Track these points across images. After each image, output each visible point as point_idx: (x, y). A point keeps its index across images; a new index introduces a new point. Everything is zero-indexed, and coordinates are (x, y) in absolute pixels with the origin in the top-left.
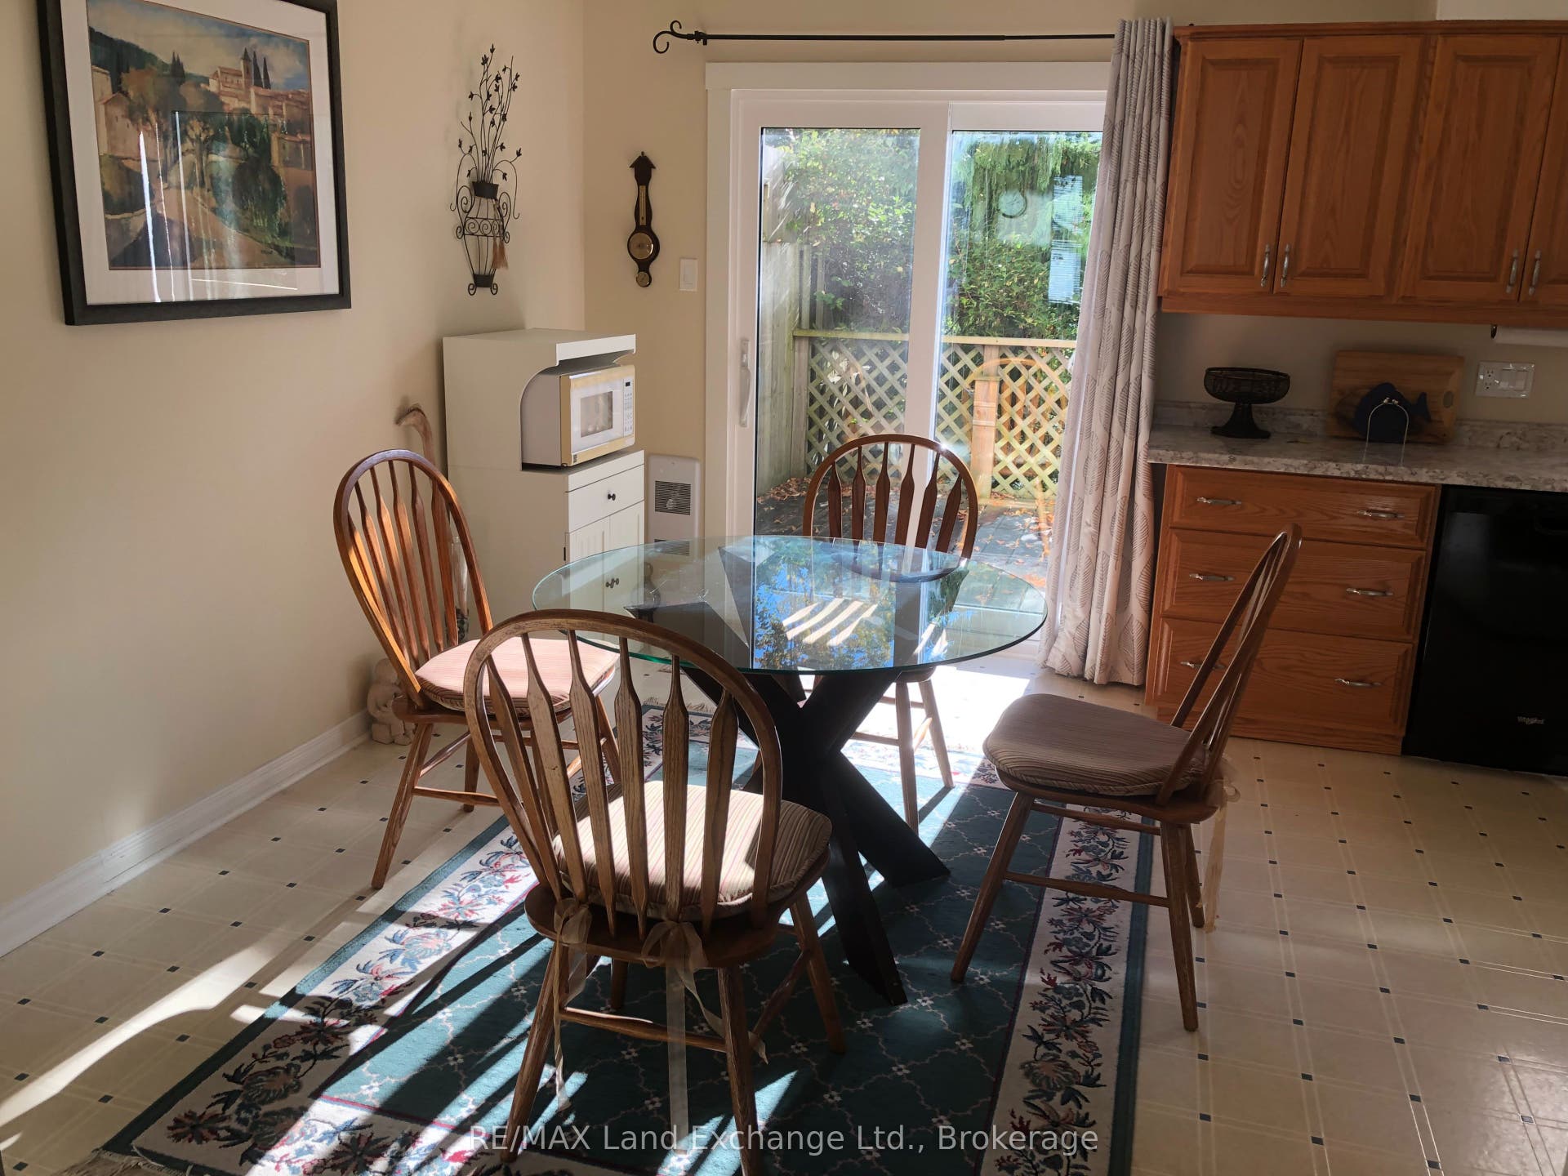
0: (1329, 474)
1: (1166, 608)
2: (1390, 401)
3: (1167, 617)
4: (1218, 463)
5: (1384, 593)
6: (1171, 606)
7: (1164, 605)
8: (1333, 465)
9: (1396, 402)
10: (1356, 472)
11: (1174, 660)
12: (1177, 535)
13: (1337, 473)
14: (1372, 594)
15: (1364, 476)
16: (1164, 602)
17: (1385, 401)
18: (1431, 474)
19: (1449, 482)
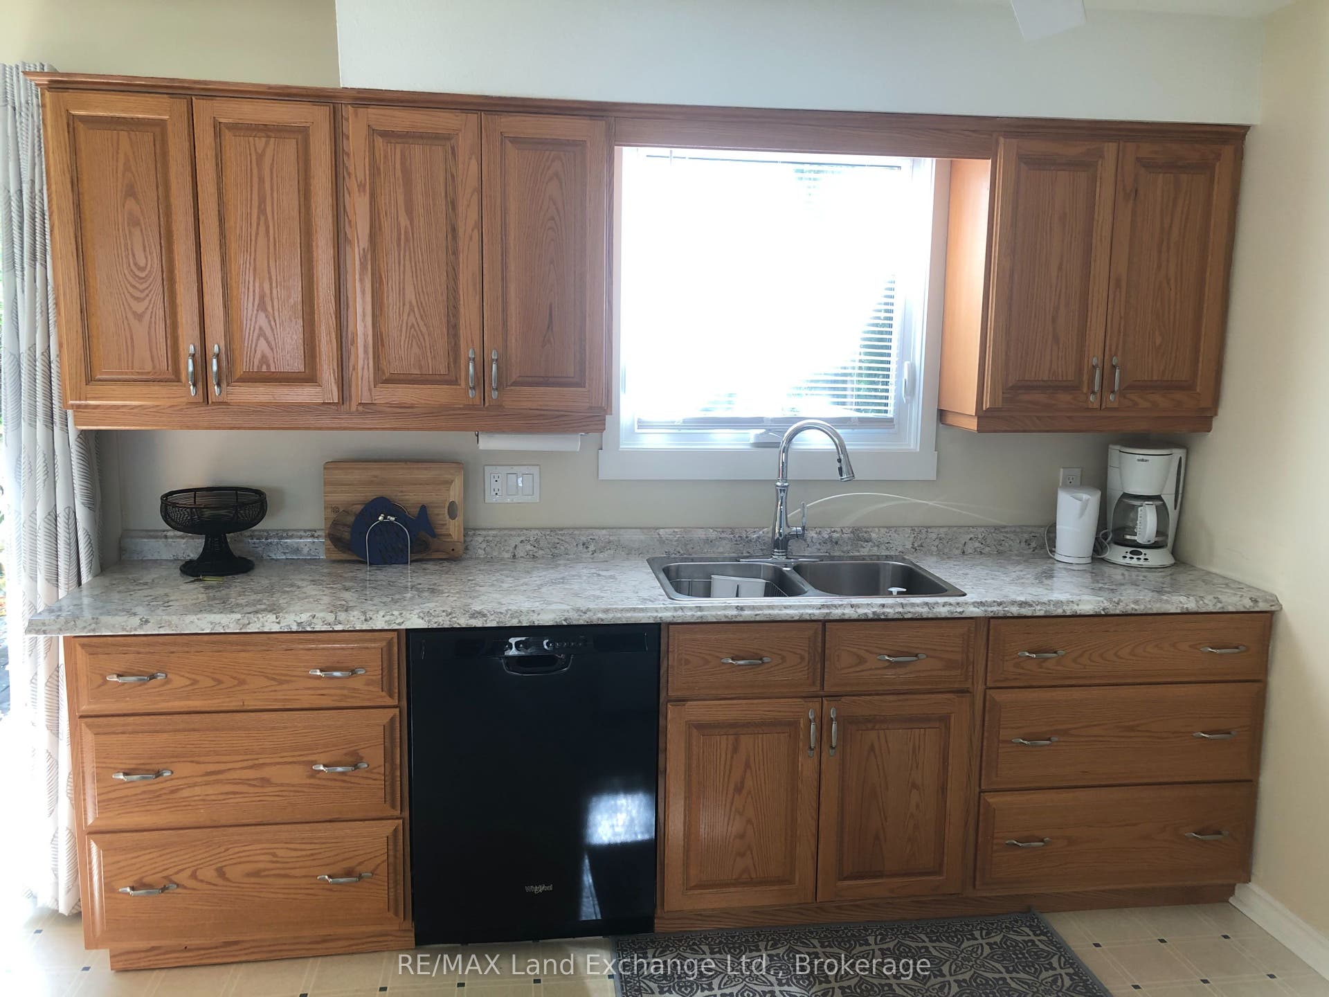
0: (266, 630)
1: (90, 821)
2: (385, 518)
3: (94, 832)
4: (124, 629)
5: (356, 766)
6: (96, 819)
7: (86, 819)
8: (272, 617)
9: (393, 519)
10: (299, 624)
11: (109, 887)
12: (88, 726)
13: (276, 628)
14: (340, 769)
15: (309, 629)
16: (85, 814)
17: (380, 518)
18: (387, 618)
19: (409, 625)
